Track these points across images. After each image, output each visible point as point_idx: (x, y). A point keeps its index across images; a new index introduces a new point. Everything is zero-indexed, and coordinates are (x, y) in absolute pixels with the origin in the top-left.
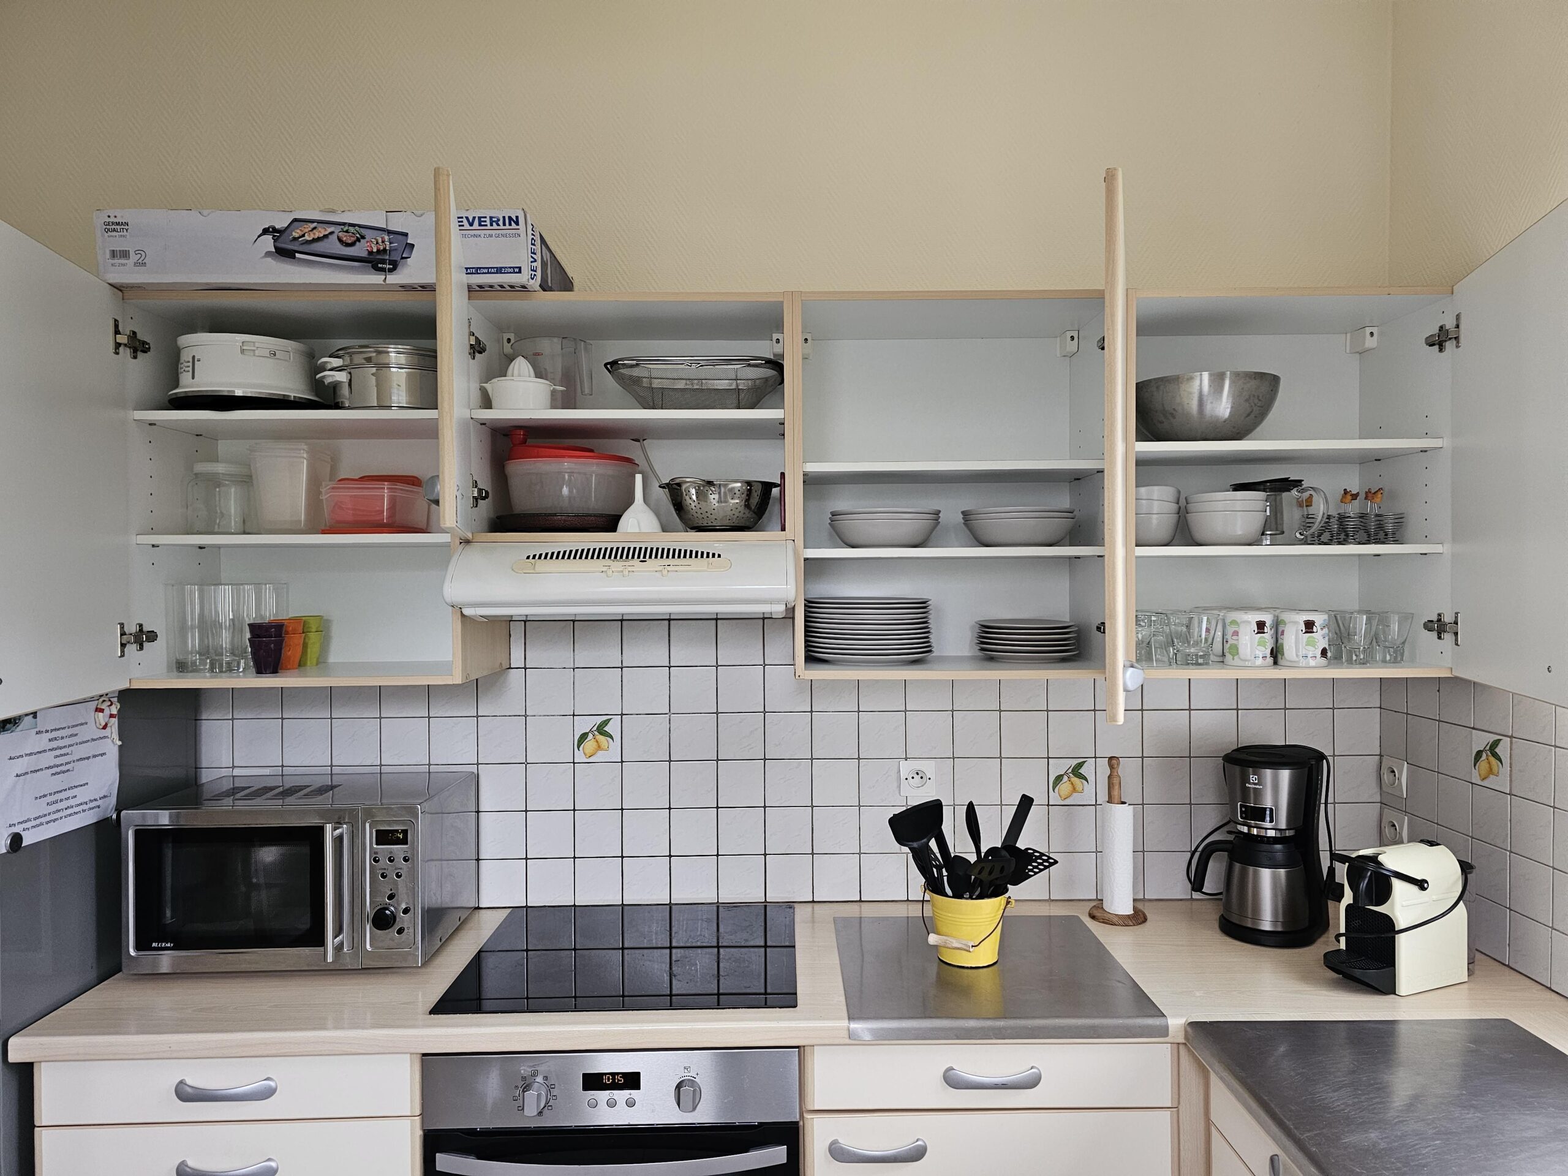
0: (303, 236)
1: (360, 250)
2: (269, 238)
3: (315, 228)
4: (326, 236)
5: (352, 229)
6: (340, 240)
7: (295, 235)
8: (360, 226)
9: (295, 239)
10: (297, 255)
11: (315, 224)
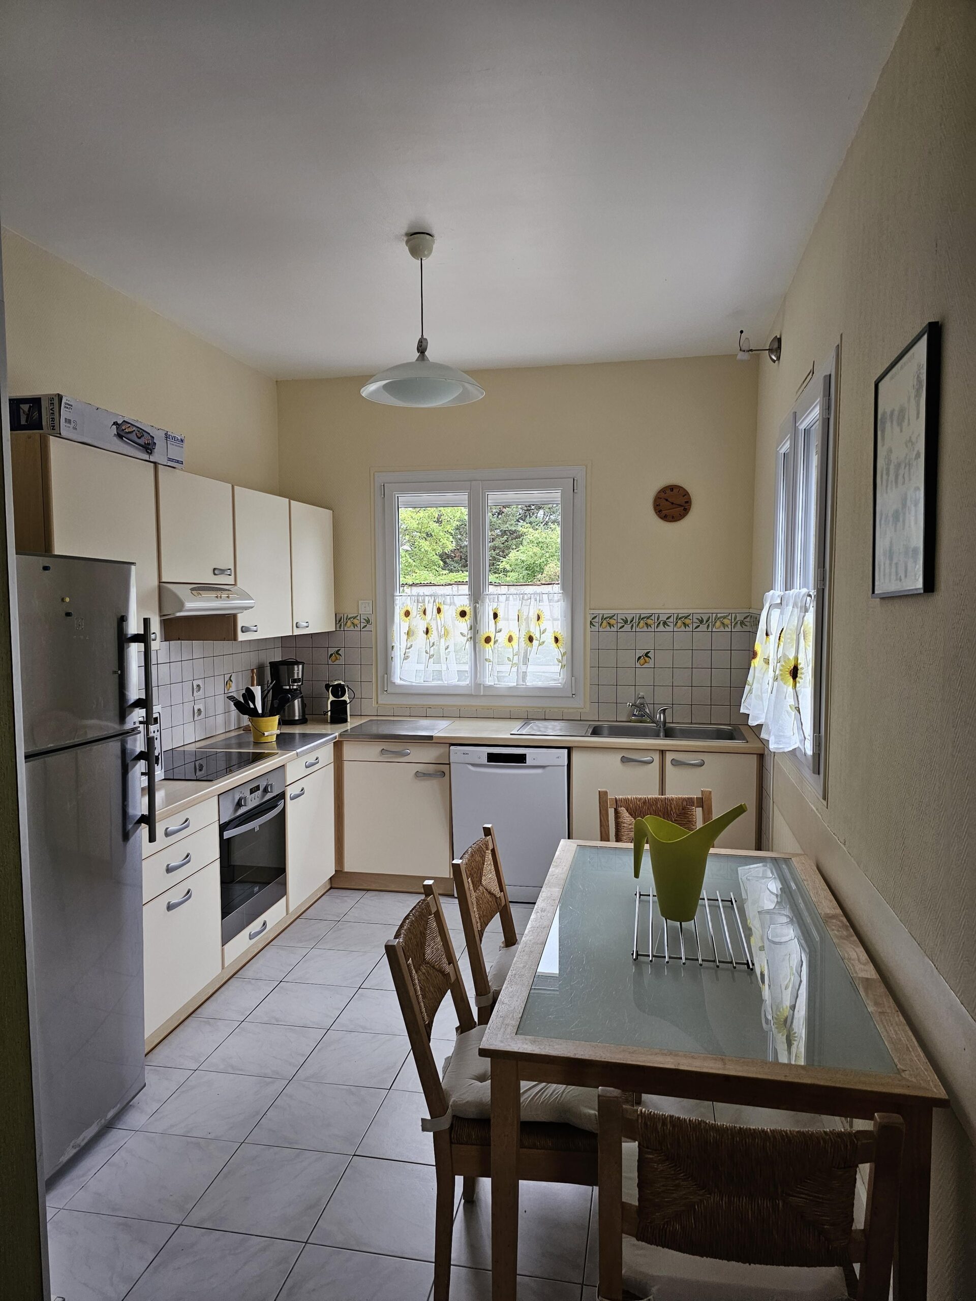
0: (125, 429)
1: (141, 441)
2: (114, 427)
3: (129, 427)
4: (132, 431)
5: (140, 431)
6: (136, 434)
7: (123, 428)
8: (143, 430)
9: (123, 430)
10: (124, 438)
11: (129, 425)
